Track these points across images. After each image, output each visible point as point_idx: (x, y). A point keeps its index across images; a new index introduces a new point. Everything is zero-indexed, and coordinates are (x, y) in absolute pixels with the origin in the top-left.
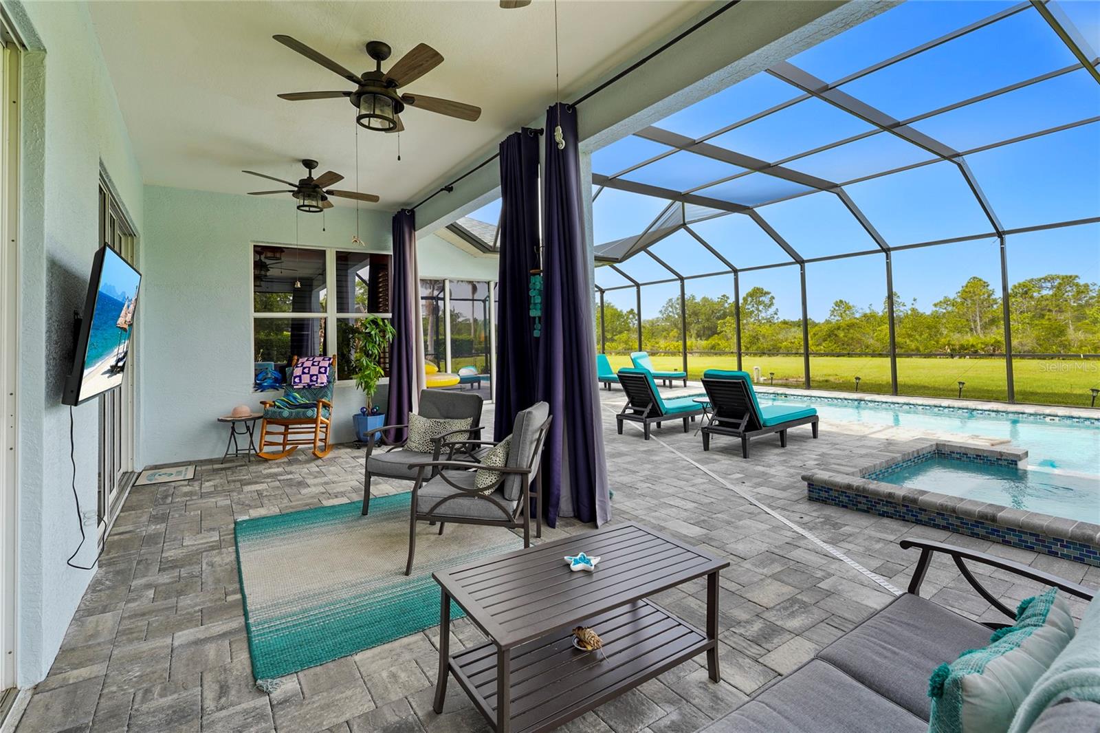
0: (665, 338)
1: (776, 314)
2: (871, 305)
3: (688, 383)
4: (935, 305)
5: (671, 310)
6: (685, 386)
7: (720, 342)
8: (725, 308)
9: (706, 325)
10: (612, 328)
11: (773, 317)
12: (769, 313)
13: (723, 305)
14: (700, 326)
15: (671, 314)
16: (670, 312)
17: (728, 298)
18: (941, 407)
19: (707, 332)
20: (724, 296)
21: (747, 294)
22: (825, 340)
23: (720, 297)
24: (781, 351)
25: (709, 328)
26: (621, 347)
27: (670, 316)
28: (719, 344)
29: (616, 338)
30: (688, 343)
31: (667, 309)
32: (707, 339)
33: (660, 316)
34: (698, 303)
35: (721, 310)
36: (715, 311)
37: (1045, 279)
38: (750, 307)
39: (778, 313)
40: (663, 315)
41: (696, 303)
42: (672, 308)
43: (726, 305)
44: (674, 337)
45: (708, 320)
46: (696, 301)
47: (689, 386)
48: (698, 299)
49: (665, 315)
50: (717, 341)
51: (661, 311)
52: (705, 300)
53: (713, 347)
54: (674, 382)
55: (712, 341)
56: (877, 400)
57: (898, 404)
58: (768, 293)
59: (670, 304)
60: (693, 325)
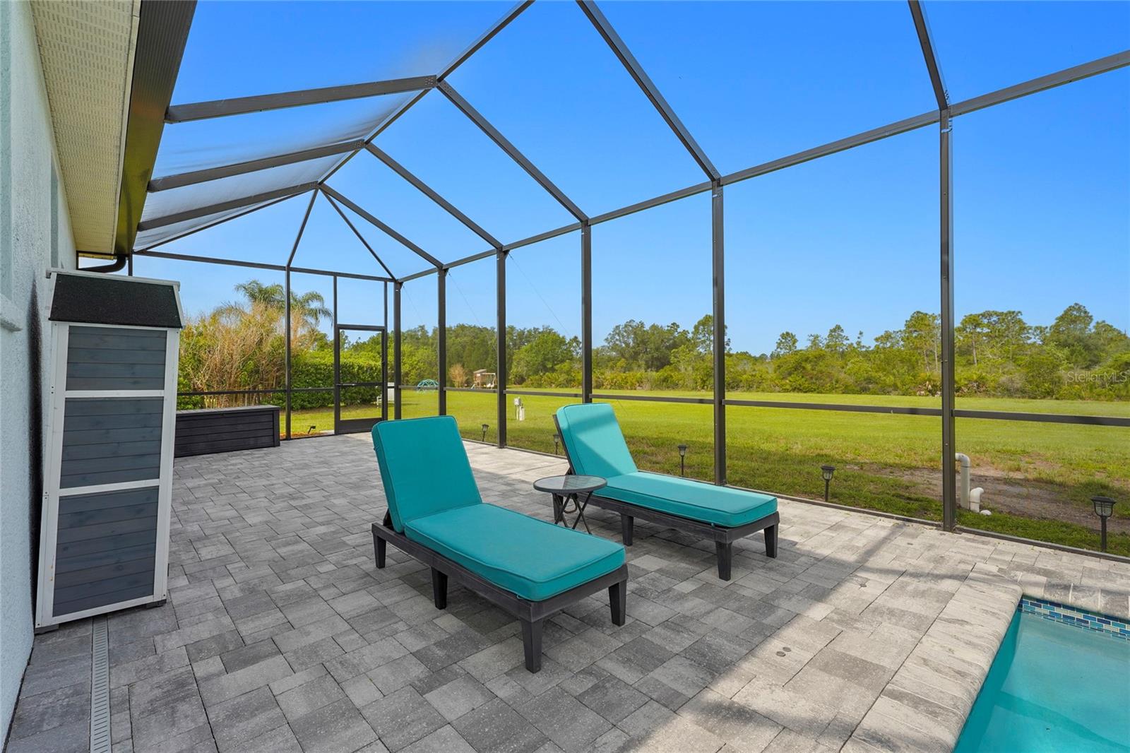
0: (612, 368)
5: (618, 338)
7: (672, 374)
8: (675, 337)
9: (656, 355)
10: (554, 356)
13: (672, 334)
15: (617, 342)
16: (617, 340)
17: (678, 326)
19: (655, 363)
20: (674, 324)
21: (699, 322)
23: (670, 325)
24: (741, 385)
25: (657, 359)
26: (562, 378)
27: (617, 345)
28: (671, 376)
29: (557, 367)
31: (613, 337)
32: (657, 371)
33: (606, 344)
34: (647, 331)
35: (671, 339)
36: (665, 340)
37: (983, 315)
38: (701, 336)
39: (731, 344)
40: (609, 343)
41: (645, 331)
42: (619, 335)
43: (676, 334)
44: (622, 367)
45: (657, 349)
46: (645, 329)
48: (647, 327)
49: (611, 344)
50: (669, 372)
51: (607, 340)
52: (654, 327)
53: (665, 380)
55: (662, 373)
59: (617, 331)
60: (641, 355)
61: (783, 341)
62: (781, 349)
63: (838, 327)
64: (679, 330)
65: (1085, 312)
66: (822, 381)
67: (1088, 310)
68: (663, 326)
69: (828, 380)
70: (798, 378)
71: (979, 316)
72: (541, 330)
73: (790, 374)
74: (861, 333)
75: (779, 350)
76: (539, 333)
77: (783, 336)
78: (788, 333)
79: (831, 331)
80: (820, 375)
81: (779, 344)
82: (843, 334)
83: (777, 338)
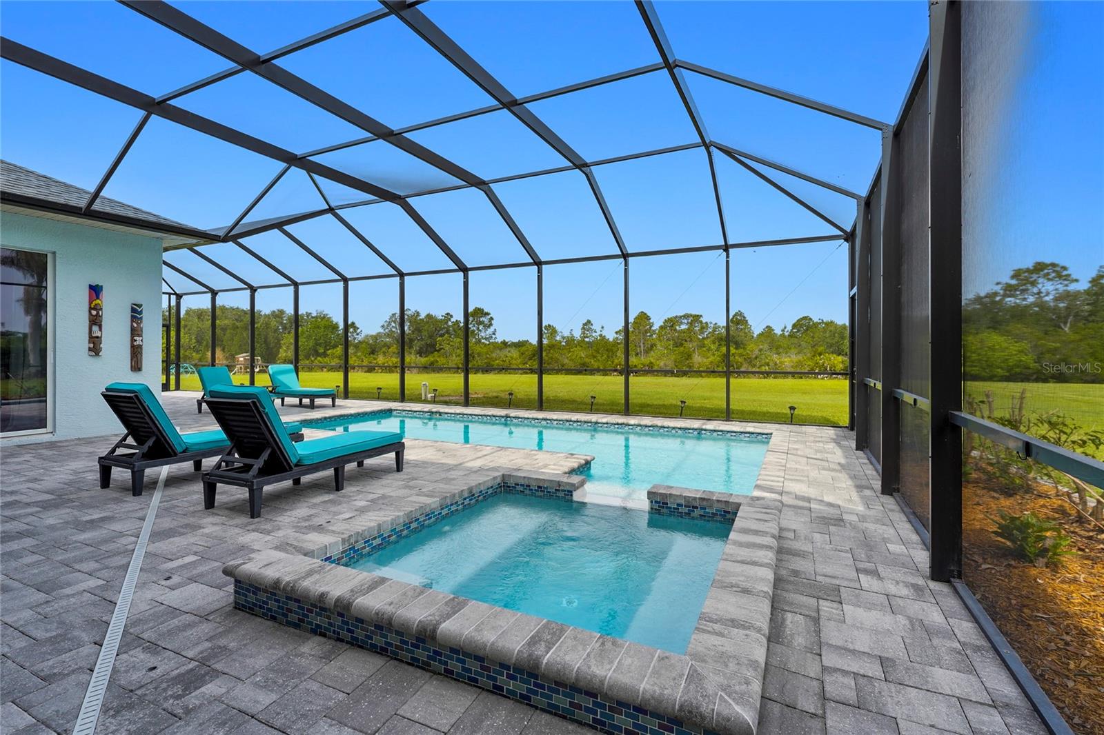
0: (384, 353)
1: (494, 334)
2: (572, 330)
3: (338, 402)
4: (616, 333)
5: (394, 325)
6: (334, 405)
7: (438, 359)
8: (448, 326)
9: (429, 342)
10: (326, 342)
11: (492, 337)
12: (487, 332)
13: (447, 323)
14: (423, 343)
15: (394, 330)
17: (452, 316)
18: (571, 421)
19: (429, 349)
20: (448, 314)
22: (530, 359)
23: (444, 315)
25: (431, 346)
27: (392, 331)
28: (437, 361)
30: (407, 360)
31: (389, 324)
33: (382, 331)
34: (423, 320)
35: (445, 328)
36: (438, 329)
37: (684, 316)
39: (497, 333)
40: (385, 330)
41: (420, 320)
42: (395, 323)
43: (450, 323)
44: (394, 353)
45: (430, 337)
46: (421, 317)
47: (339, 406)
48: (423, 316)
49: (387, 331)
50: (435, 358)
51: (383, 326)
52: (429, 316)
53: (432, 364)
54: (318, 401)
55: (429, 358)
56: (520, 416)
57: (538, 419)
58: (488, 314)
59: (393, 319)
60: (416, 342)
63: (589, 322)
64: (452, 320)
65: (744, 317)
67: (745, 316)
68: (438, 315)
71: (681, 317)
72: (314, 314)
74: (603, 327)
76: (313, 317)
77: (546, 328)
78: (550, 325)
79: (584, 325)
82: (593, 328)
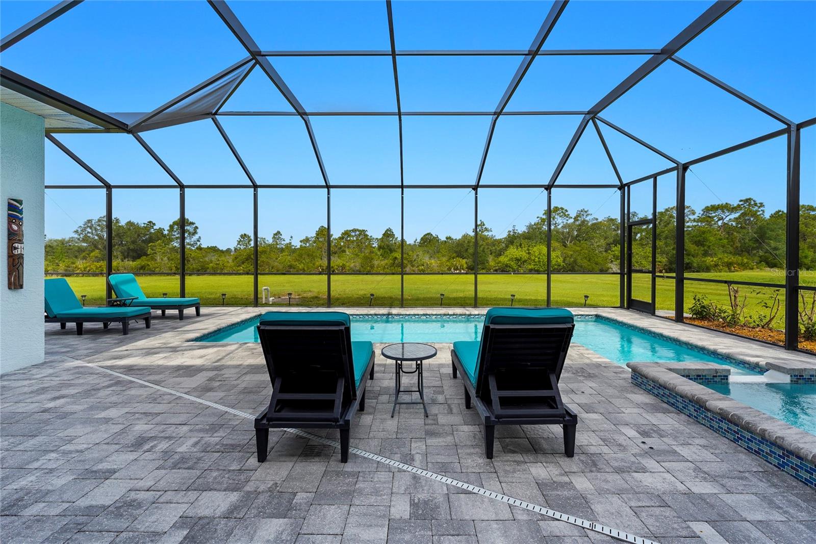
0: (84, 258)
1: (198, 241)
5: (90, 231)
7: (149, 263)
8: (151, 233)
9: (132, 247)
11: (197, 243)
12: (192, 239)
13: (148, 230)
14: (125, 248)
15: (89, 235)
16: (88, 232)
17: (154, 224)
19: (131, 254)
20: (150, 222)
21: (173, 223)
23: (147, 223)
24: (208, 271)
25: (133, 250)
27: (89, 237)
28: (149, 265)
30: (114, 264)
32: (133, 261)
33: (75, 236)
34: (122, 226)
35: (147, 235)
36: (142, 235)
37: (352, 231)
38: (176, 233)
39: (201, 241)
40: (79, 235)
41: (120, 226)
42: (91, 228)
43: (152, 231)
44: (96, 258)
45: (134, 242)
46: (120, 224)
48: (124, 222)
49: (81, 236)
50: (146, 262)
51: (76, 232)
52: (130, 224)
53: (143, 268)
55: (138, 263)
58: (193, 224)
59: (89, 225)
60: (117, 247)
61: (242, 240)
62: (240, 245)
63: (279, 232)
64: (155, 227)
66: (263, 267)
68: (139, 223)
69: (267, 267)
70: (248, 266)
73: (243, 263)
74: (292, 237)
75: (239, 246)
77: (242, 236)
78: (245, 235)
79: (274, 234)
80: (262, 264)
81: (239, 242)
82: (282, 237)
83: (238, 237)
